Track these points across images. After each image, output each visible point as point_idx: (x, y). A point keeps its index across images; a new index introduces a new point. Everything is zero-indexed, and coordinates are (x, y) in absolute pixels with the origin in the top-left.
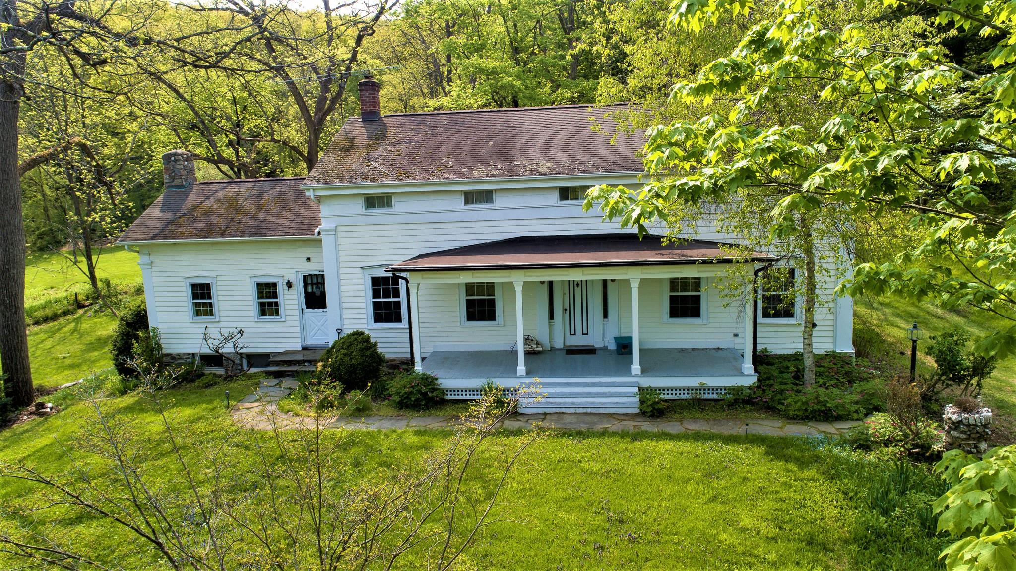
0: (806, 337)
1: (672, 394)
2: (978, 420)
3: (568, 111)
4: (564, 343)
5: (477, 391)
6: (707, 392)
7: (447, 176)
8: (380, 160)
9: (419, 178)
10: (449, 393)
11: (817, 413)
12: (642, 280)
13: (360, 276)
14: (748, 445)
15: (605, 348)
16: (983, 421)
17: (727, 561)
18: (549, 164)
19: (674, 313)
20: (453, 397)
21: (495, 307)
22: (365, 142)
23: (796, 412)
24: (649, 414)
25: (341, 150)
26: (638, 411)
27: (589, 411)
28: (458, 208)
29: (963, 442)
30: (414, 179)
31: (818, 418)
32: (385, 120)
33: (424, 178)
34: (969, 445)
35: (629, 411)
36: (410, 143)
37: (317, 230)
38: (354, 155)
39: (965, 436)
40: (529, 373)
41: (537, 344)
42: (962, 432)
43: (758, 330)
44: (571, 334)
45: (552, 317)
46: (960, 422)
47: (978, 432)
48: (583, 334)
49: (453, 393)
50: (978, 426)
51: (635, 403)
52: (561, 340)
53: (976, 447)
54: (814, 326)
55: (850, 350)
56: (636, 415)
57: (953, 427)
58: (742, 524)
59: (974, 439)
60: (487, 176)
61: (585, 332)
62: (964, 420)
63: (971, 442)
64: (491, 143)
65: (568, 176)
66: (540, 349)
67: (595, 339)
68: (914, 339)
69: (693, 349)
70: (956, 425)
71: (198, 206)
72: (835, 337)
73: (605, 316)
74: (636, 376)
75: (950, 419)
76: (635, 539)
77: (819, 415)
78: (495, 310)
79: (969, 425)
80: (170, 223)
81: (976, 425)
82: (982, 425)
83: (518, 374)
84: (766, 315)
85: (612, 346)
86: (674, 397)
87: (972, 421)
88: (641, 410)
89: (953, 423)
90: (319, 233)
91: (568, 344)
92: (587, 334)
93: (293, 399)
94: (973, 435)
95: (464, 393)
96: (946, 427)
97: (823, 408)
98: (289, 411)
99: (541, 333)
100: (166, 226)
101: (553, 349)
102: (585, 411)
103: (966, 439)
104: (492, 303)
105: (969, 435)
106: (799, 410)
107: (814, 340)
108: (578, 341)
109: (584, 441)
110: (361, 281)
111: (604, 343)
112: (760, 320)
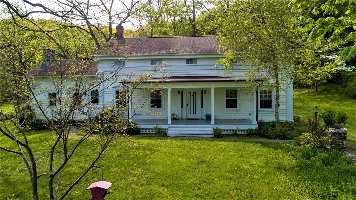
0: (276, 109)
1: (226, 132)
2: (342, 131)
3: (190, 37)
4: (187, 117)
5: (153, 130)
6: (239, 131)
7: (145, 53)
8: (122, 49)
9: (135, 54)
10: (142, 130)
11: (281, 136)
12: (215, 88)
13: (112, 90)
14: (254, 144)
15: (202, 119)
16: (344, 132)
17: (246, 173)
18: (183, 51)
19: (227, 106)
20: (143, 132)
21: (161, 103)
22: (117, 44)
23: (273, 136)
24: (217, 136)
25: (108, 46)
26: (213, 136)
27: (194, 136)
28: (149, 66)
29: (337, 141)
30: (133, 54)
31: (281, 138)
32: (125, 39)
33: (137, 54)
34: (338, 141)
35: (210, 136)
36: (133, 45)
37: (97, 73)
38: (112, 48)
39: (337, 138)
40: (172, 124)
41: (176, 116)
42: (336, 137)
43: (258, 113)
44: (189, 114)
45: (182, 107)
46: (335, 133)
47: (342, 136)
48: (194, 114)
49: (143, 130)
50: (342, 134)
51: (212, 133)
52: (186, 116)
53: (342, 142)
54: (279, 105)
55: (293, 121)
56: (212, 137)
57: (333, 135)
58: (251, 163)
59: (341, 139)
60: (160, 54)
61: (195, 113)
62: (337, 132)
63: (340, 140)
64: (162, 45)
65: (189, 54)
66: (177, 118)
67: (198, 116)
68: (316, 112)
69: (234, 120)
70: (334, 134)
71: (54, 66)
72: (286, 116)
73: (202, 107)
74: (213, 124)
75: (331, 132)
76: (209, 166)
77: (281, 137)
78: (161, 104)
79: (339, 134)
80: (43, 71)
81: (341, 133)
82: (344, 133)
83: (168, 123)
84: (261, 107)
85: (204, 118)
86: (227, 133)
87: (340, 132)
88: (214, 135)
89: (333, 133)
90: (97, 74)
91: (188, 117)
92: (195, 114)
93: (82, 131)
94: (340, 138)
95: (147, 131)
96: (330, 136)
97: (283, 134)
98: (79, 134)
99: (178, 112)
100: (41, 72)
101: (182, 119)
102: (193, 136)
103: (338, 139)
104: (160, 101)
105: (339, 137)
106: (274, 135)
107: (279, 111)
108: (192, 116)
109: (192, 142)
110: (112, 92)
111: (201, 117)
112: (259, 109)
